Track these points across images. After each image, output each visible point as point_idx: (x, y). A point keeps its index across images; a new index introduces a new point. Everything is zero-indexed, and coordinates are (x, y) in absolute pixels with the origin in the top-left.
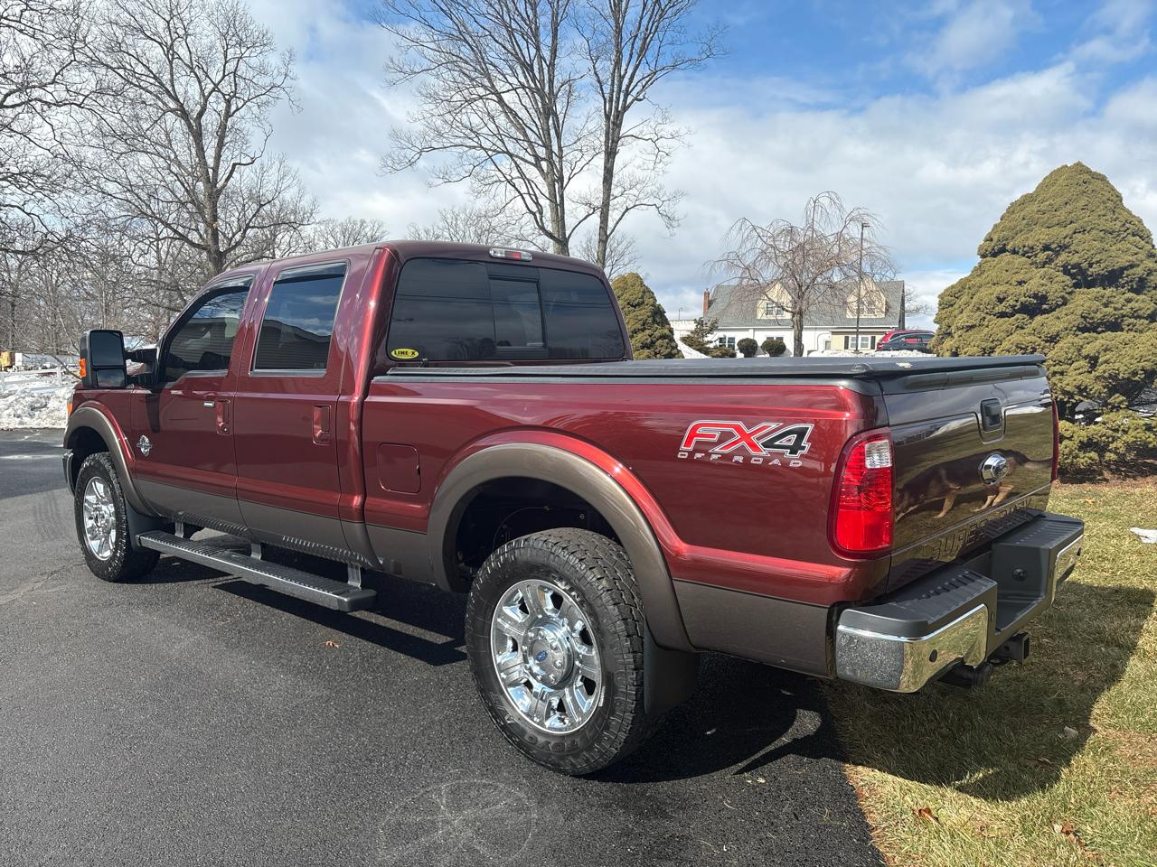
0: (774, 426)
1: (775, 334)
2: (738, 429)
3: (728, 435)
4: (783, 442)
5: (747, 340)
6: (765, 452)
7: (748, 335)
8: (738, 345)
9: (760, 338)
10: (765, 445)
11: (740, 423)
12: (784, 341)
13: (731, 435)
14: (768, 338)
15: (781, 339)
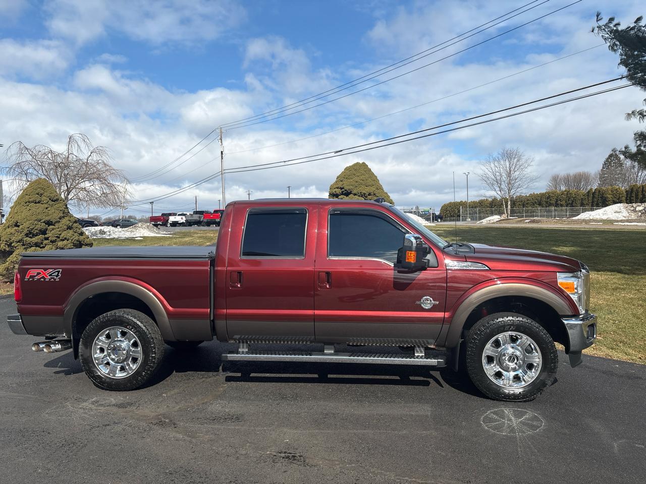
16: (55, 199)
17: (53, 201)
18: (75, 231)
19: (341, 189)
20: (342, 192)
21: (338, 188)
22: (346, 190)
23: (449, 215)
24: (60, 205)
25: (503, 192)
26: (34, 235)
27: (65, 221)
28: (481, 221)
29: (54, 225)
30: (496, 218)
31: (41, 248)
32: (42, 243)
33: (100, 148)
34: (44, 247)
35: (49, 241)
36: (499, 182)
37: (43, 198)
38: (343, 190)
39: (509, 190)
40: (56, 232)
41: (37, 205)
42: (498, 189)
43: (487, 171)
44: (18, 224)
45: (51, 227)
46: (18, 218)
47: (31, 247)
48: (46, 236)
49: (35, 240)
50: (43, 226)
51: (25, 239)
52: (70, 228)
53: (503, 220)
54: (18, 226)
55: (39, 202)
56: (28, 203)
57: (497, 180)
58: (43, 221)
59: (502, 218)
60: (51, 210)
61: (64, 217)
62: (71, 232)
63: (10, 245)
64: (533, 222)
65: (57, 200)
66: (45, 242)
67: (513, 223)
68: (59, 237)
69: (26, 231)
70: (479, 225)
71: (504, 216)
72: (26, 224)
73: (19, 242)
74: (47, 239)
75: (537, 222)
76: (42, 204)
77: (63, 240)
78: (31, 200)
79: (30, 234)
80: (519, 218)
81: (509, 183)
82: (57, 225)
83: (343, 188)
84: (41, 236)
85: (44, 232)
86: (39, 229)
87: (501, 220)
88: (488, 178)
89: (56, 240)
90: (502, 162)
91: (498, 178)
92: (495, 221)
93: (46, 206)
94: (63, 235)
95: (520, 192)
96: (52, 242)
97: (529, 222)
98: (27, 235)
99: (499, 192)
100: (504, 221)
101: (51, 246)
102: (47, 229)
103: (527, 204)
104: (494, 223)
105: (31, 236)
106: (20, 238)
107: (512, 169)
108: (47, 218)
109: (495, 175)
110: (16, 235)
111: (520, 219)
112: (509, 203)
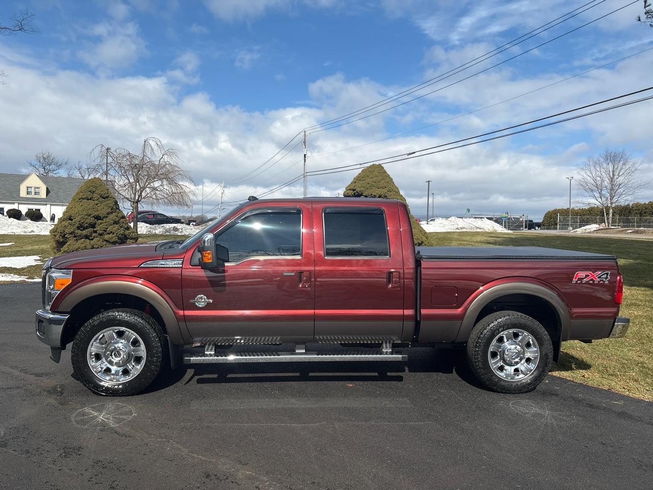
0: (600, 272)
1: (34, 207)
2: (591, 274)
3: (588, 276)
4: (603, 277)
5: (14, 210)
6: (598, 280)
7: (15, 206)
8: (6, 213)
9: (24, 209)
10: (598, 278)
11: (591, 272)
12: (41, 211)
13: (589, 276)
14: (29, 209)
15: (39, 210)
16: (105, 196)
17: (103, 198)
18: (121, 225)
19: (354, 190)
20: (355, 194)
21: (350, 190)
22: (357, 192)
23: (553, 223)
24: (110, 202)
25: (604, 199)
26: (85, 229)
27: (113, 217)
28: (576, 230)
29: (102, 220)
30: (593, 227)
31: (90, 240)
32: (91, 236)
33: (171, 151)
34: (92, 239)
35: (97, 234)
36: (600, 188)
37: (95, 195)
38: (355, 192)
39: (612, 198)
40: (103, 226)
41: (89, 201)
42: (597, 195)
43: (585, 175)
44: (72, 218)
45: (100, 221)
46: (72, 213)
47: (81, 239)
48: (95, 229)
49: (85, 232)
50: (92, 220)
51: (76, 231)
52: (116, 223)
53: (602, 229)
54: (72, 220)
55: (91, 199)
56: (81, 200)
57: (597, 185)
58: (92, 215)
59: (601, 227)
60: (101, 206)
61: (112, 213)
62: (117, 226)
63: (63, 237)
64: (637, 232)
65: (107, 197)
66: (94, 235)
67: (612, 233)
68: (106, 231)
69: (77, 225)
70: (574, 234)
71: (603, 226)
72: (78, 219)
73: (71, 233)
74: (95, 232)
75: (641, 233)
76: (94, 200)
77: (109, 234)
78: (83, 197)
79: (81, 227)
80: (622, 227)
81: (612, 189)
82: (105, 219)
83: (355, 190)
84: (91, 230)
85: (93, 226)
86: (89, 223)
87: (599, 230)
88: (586, 183)
89: (103, 233)
90: (605, 165)
91: (599, 183)
92: (592, 230)
93: (96, 202)
94: (110, 229)
95: (624, 199)
96: (101, 235)
97: (631, 233)
98: (78, 228)
99: (600, 200)
100: (603, 231)
101: (98, 238)
102: (96, 223)
103: (645, 213)
104: (590, 232)
105: (82, 229)
106: (72, 230)
107: (616, 173)
108: (96, 214)
109: (595, 181)
110: (68, 228)
111: (623, 229)
112: (611, 211)
